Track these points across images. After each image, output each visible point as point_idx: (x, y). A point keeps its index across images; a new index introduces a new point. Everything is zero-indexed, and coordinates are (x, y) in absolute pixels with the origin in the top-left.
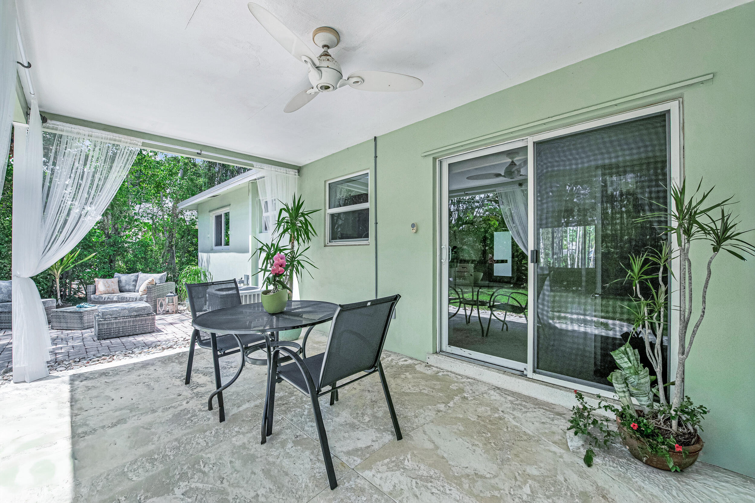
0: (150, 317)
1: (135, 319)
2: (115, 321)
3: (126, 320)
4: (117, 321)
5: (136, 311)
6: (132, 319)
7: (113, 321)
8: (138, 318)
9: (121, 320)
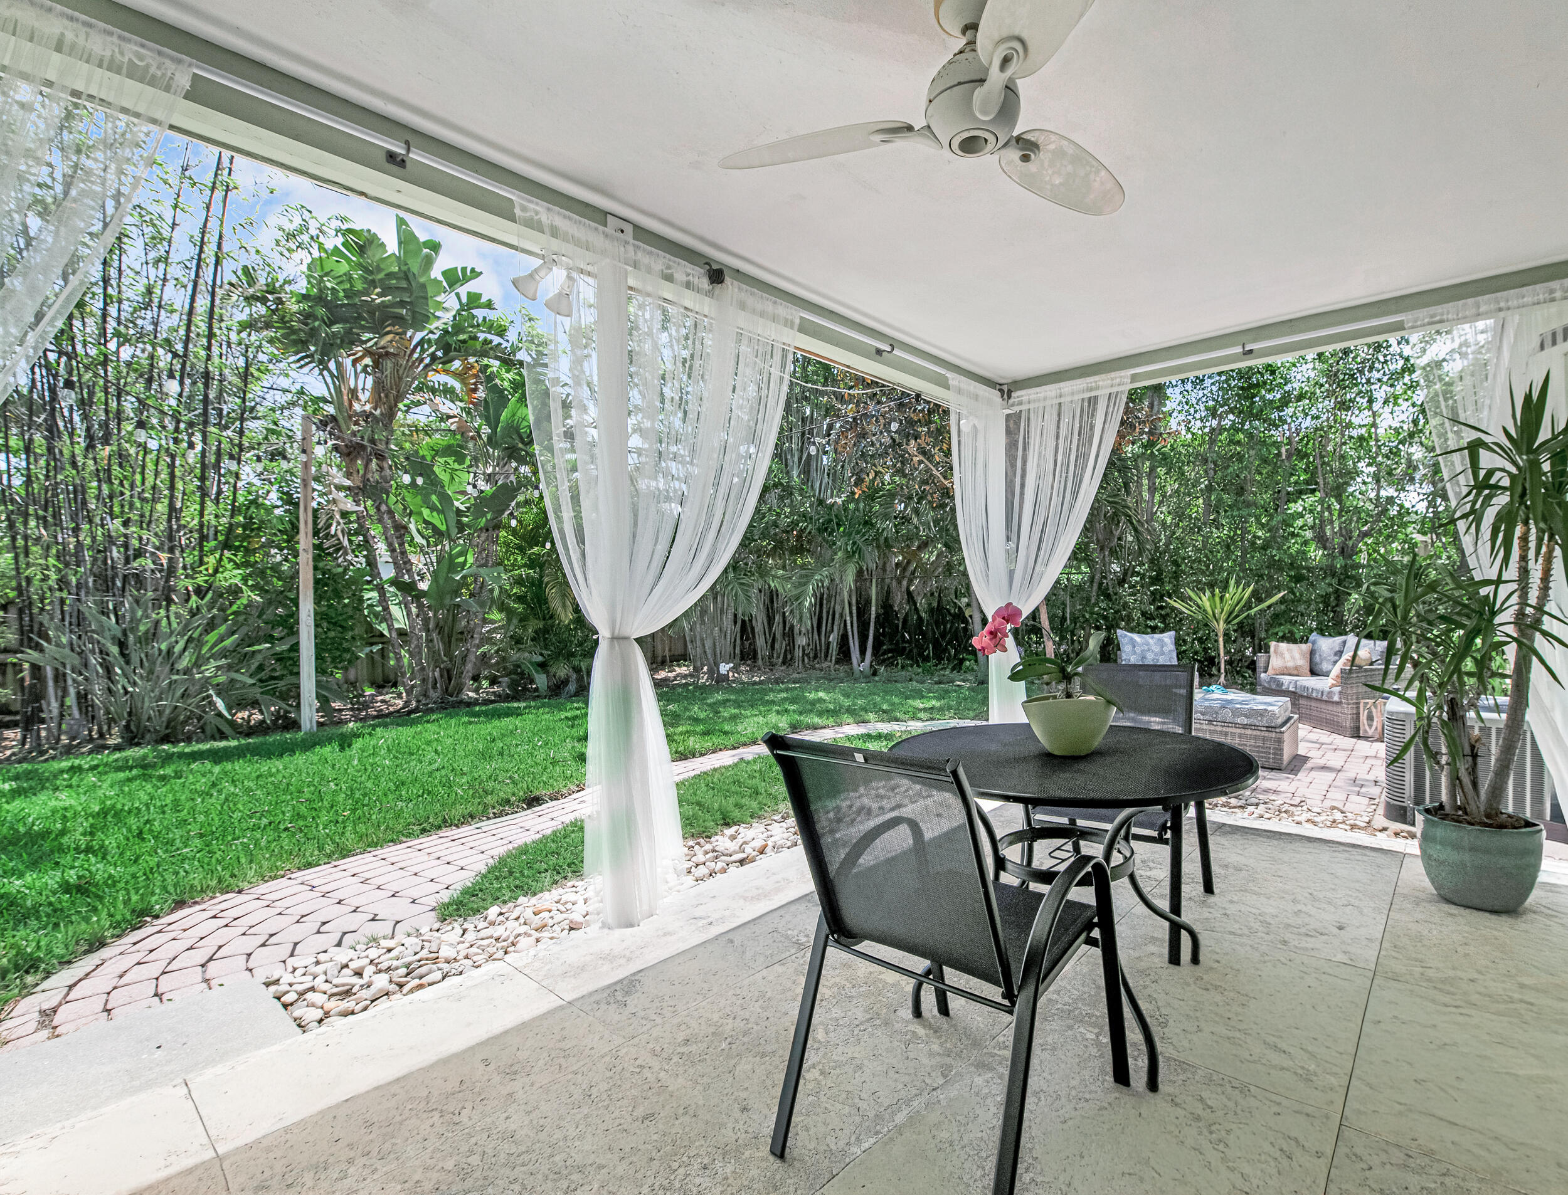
0: (1274, 735)
1: (1243, 731)
2: (1207, 727)
3: (1228, 730)
4: (1212, 728)
5: (1246, 716)
6: (1238, 731)
7: (1205, 727)
8: (1249, 732)
9: (1219, 729)
